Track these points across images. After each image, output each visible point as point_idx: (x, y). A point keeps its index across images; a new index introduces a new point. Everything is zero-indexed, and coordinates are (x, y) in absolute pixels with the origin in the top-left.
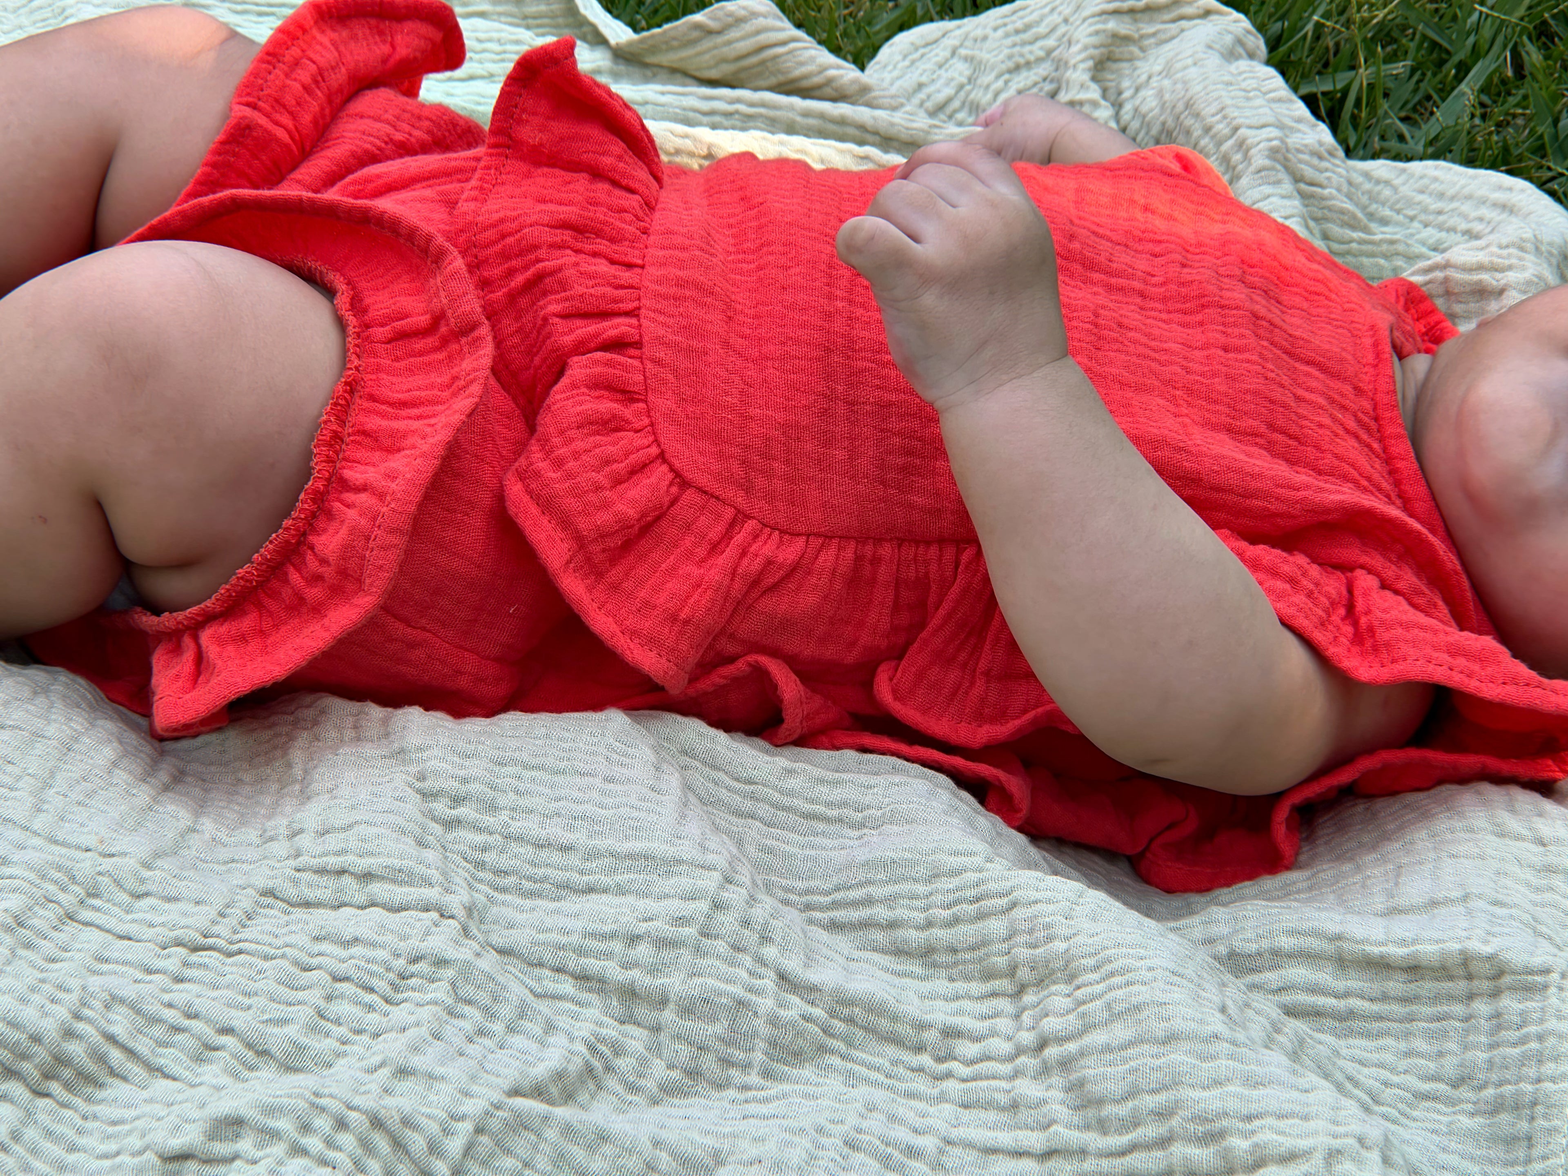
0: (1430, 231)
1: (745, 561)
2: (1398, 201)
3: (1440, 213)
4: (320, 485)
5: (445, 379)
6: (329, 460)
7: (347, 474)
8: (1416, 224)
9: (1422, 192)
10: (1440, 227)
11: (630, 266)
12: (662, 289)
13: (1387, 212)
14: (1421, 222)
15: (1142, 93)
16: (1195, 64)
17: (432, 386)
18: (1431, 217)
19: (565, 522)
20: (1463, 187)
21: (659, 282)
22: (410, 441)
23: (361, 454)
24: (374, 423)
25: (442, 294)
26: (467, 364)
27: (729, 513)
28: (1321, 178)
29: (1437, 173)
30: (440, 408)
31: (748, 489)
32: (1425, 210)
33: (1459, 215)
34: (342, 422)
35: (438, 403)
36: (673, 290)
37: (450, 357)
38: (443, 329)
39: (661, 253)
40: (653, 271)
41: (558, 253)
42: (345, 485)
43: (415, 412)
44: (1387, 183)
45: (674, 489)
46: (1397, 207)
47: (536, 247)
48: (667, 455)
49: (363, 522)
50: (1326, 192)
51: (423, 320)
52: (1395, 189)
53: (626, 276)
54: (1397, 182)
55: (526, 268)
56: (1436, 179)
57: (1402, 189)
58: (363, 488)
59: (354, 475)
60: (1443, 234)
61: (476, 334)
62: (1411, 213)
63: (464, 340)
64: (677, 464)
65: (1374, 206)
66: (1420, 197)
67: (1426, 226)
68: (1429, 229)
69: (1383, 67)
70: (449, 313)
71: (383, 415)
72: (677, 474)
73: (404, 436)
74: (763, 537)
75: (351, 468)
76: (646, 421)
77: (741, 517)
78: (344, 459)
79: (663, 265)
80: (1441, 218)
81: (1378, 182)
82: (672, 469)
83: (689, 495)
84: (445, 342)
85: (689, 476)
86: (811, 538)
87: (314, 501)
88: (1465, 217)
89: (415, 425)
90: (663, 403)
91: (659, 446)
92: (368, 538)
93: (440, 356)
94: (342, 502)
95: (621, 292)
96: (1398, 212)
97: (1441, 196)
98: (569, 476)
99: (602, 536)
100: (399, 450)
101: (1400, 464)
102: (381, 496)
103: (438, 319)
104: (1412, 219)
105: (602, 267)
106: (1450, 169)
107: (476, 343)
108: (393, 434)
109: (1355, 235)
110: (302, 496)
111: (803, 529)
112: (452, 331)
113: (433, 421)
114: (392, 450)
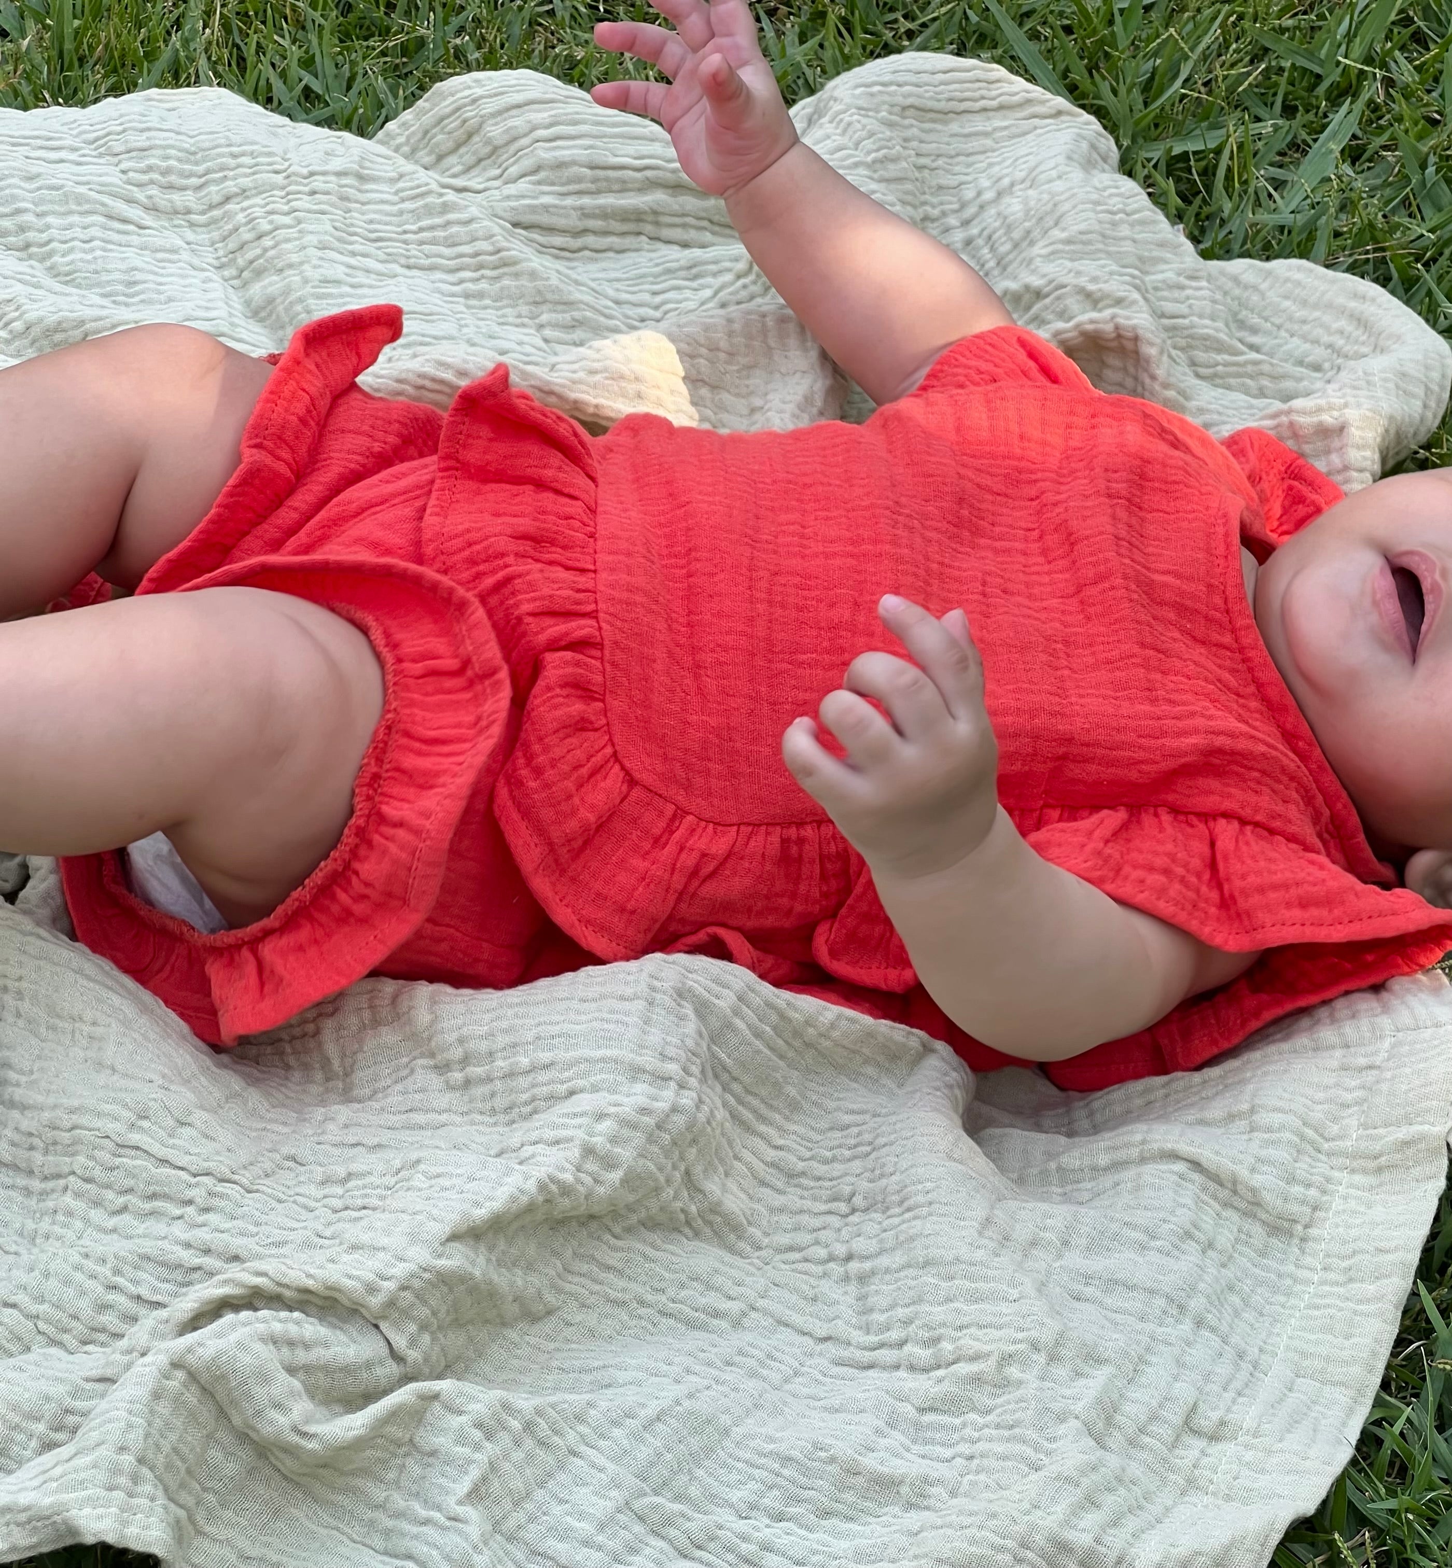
0: (1296, 341)
1: (683, 855)
2: (1265, 308)
3: (1304, 322)
4: (361, 822)
5: (470, 718)
6: (369, 798)
7: (385, 809)
8: (1283, 333)
9: (1286, 297)
10: (1304, 338)
11: (583, 571)
12: (616, 594)
13: (1255, 320)
14: (1287, 331)
15: (1007, 200)
16: (1060, 177)
17: (458, 725)
18: (1296, 327)
19: (540, 830)
20: (1324, 293)
21: (612, 586)
22: (441, 780)
23: (396, 790)
24: (410, 761)
25: (468, 642)
26: (488, 707)
27: (670, 809)
28: (1183, 308)
29: (1298, 276)
30: (467, 746)
31: (688, 787)
32: (1291, 319)
33: (1321, 326)
34: (379, 761)
35: (465, 741)
36: (625, 595)
37: (476, 697)
38: (469, 673)
39: (610, 558)
40: (603, 576)
41: (521, 560)
42: (382, 819)
43: (446, 749)
44: (1255, 288)
45: (625, 788)
46: (1265, 314)
47: (503, 555)
48: (620, 756)
49: (404, 855)
50: (1186, 322)
51: (452, 664)
52: (1263, 295)
53: (583, 581)
54: (1264, 286)
55: (494, 572)
56: (1298, 284)
57: (1269, 294)
58: (400, 824)
59: (390, 810)
60: (1307, 346)
61: (497, 677)
62: (1277, 321)
63: (487, 683)
64: (628, 765)
65: (1244, 313)
66: (1287, 303)
67: (1292, 336)
68: (1295, 339)
69: (1251, 126)
70: (474, 658)
71: (419, 753)
72: (627, 773)
73: (437, 774)
74: (699, 830)
75: (387, 803)
76: (604, 721)
77: (680, 813)
78: (382, 794)
79: (613, 570)
80: (1306, 328)
81: (1246, 287)
82: (623, 768)
83: (636, 792)
84: (471, 684)
85: (637, 775)
86: (742, 828)
87: (357, 835)
88: (1327, 328)
89: (446, 762)
90: (617, 704)
91: (613, 745)
92: (410, 869)
93: (467, 695)
94: (382, 835)
95: (581, 596)
96: (1266, 320)
97: (1304, 303)
98: (547, 786)
99: (569, 841)
100: (431, 787)
101: (1251, 654)
102: (417, 832)
103: (466, 663)
104: (1279, 327)
105: (561, 574)
106: (1311, 271)
107: (497, 685)
108: (426, 773)
109: (1220, 358)
110: (346, 831)
111: (735, 819)
112: (477, 676)
113: (460, 759)
114: (426, 787)
